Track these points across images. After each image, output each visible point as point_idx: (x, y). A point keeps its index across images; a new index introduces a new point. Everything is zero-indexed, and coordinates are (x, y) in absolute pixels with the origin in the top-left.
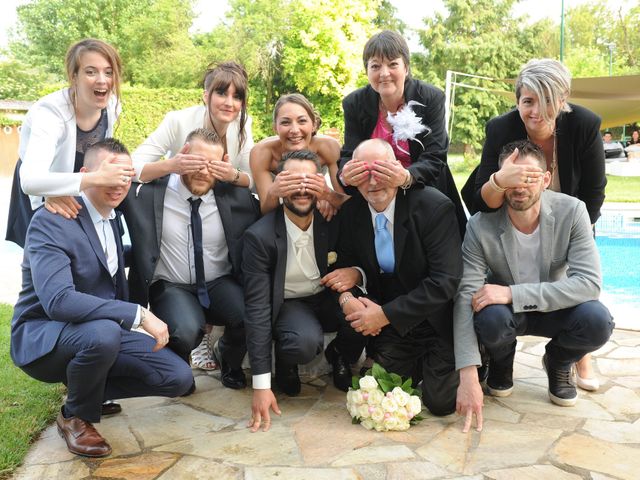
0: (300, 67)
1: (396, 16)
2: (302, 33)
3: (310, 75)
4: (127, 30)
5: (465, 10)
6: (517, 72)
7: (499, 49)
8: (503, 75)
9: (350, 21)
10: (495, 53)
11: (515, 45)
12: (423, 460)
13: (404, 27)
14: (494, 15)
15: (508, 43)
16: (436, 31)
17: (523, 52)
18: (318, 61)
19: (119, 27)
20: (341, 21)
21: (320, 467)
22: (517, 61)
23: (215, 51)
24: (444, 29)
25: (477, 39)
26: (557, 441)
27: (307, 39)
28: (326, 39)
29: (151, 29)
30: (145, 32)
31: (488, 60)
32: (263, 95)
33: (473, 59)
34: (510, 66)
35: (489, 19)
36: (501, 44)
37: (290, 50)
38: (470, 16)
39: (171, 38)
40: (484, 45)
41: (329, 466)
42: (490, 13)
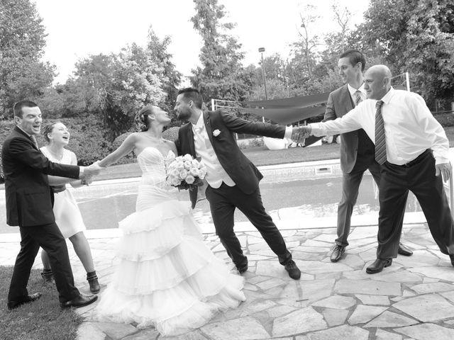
0: (124, 101)
1: (175, 69)
2: (124, 82)
3: (130, 105)
4: (12, 85)
5: (214, 65)
6: (244, 96)
7: (234, 85)
8: (238, 98)
9: (150, 74)
10: (232, 87)
11: (241, 82)
12: (282, 305)
13: (181, 75)
14: (228, 67)
15: (238, 82)
16: (199, 77)
17: (246, 85)
18: (134, 97)
19: (6, 84)
20: (145, 74)
21: (236, 318)
22: (244, 91)
23: (71, 95)
24: (204, 76)
25: (221, 80)
26: (335, 284)
27: (126, 85)
28: (138, 84)
29: (28, 85)
30: (25, 87)
31: (229, 91)
32: (101, 119)
33: (221, 91)
34: (241, 93)
35: (226, 69)
36: (234, 82)
37: (117, 92)
38: (216, 68)
39: (42, 90)
40: (226, 83)
41: (239, 317)
42: (226, 66)
